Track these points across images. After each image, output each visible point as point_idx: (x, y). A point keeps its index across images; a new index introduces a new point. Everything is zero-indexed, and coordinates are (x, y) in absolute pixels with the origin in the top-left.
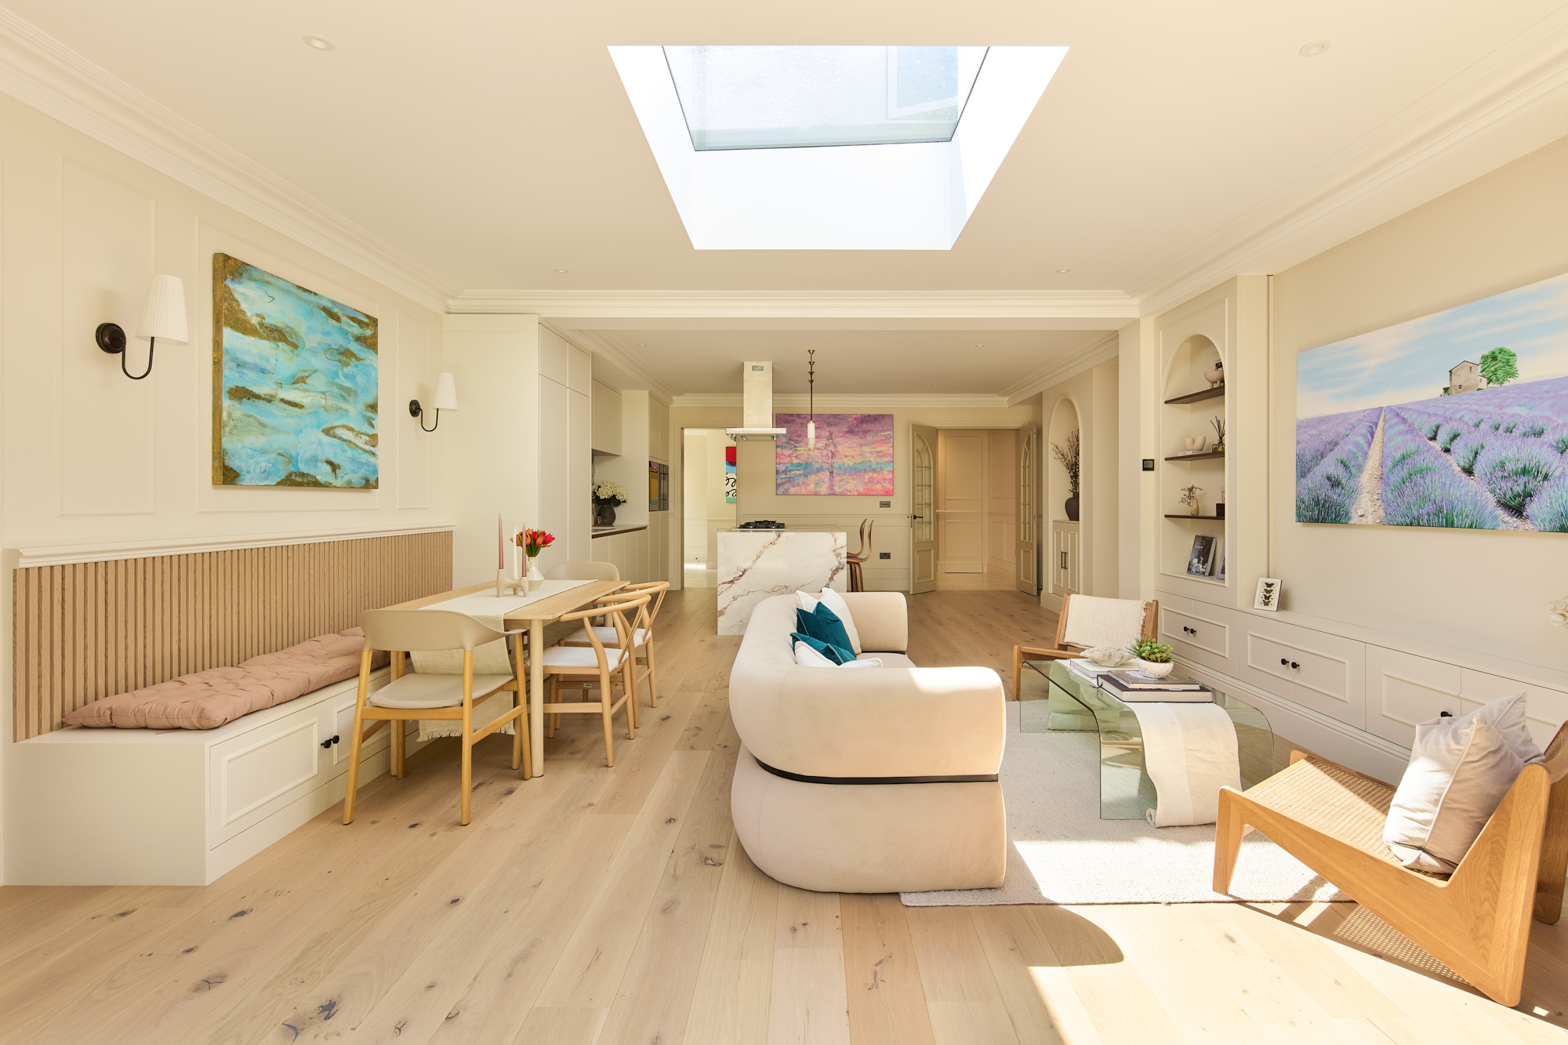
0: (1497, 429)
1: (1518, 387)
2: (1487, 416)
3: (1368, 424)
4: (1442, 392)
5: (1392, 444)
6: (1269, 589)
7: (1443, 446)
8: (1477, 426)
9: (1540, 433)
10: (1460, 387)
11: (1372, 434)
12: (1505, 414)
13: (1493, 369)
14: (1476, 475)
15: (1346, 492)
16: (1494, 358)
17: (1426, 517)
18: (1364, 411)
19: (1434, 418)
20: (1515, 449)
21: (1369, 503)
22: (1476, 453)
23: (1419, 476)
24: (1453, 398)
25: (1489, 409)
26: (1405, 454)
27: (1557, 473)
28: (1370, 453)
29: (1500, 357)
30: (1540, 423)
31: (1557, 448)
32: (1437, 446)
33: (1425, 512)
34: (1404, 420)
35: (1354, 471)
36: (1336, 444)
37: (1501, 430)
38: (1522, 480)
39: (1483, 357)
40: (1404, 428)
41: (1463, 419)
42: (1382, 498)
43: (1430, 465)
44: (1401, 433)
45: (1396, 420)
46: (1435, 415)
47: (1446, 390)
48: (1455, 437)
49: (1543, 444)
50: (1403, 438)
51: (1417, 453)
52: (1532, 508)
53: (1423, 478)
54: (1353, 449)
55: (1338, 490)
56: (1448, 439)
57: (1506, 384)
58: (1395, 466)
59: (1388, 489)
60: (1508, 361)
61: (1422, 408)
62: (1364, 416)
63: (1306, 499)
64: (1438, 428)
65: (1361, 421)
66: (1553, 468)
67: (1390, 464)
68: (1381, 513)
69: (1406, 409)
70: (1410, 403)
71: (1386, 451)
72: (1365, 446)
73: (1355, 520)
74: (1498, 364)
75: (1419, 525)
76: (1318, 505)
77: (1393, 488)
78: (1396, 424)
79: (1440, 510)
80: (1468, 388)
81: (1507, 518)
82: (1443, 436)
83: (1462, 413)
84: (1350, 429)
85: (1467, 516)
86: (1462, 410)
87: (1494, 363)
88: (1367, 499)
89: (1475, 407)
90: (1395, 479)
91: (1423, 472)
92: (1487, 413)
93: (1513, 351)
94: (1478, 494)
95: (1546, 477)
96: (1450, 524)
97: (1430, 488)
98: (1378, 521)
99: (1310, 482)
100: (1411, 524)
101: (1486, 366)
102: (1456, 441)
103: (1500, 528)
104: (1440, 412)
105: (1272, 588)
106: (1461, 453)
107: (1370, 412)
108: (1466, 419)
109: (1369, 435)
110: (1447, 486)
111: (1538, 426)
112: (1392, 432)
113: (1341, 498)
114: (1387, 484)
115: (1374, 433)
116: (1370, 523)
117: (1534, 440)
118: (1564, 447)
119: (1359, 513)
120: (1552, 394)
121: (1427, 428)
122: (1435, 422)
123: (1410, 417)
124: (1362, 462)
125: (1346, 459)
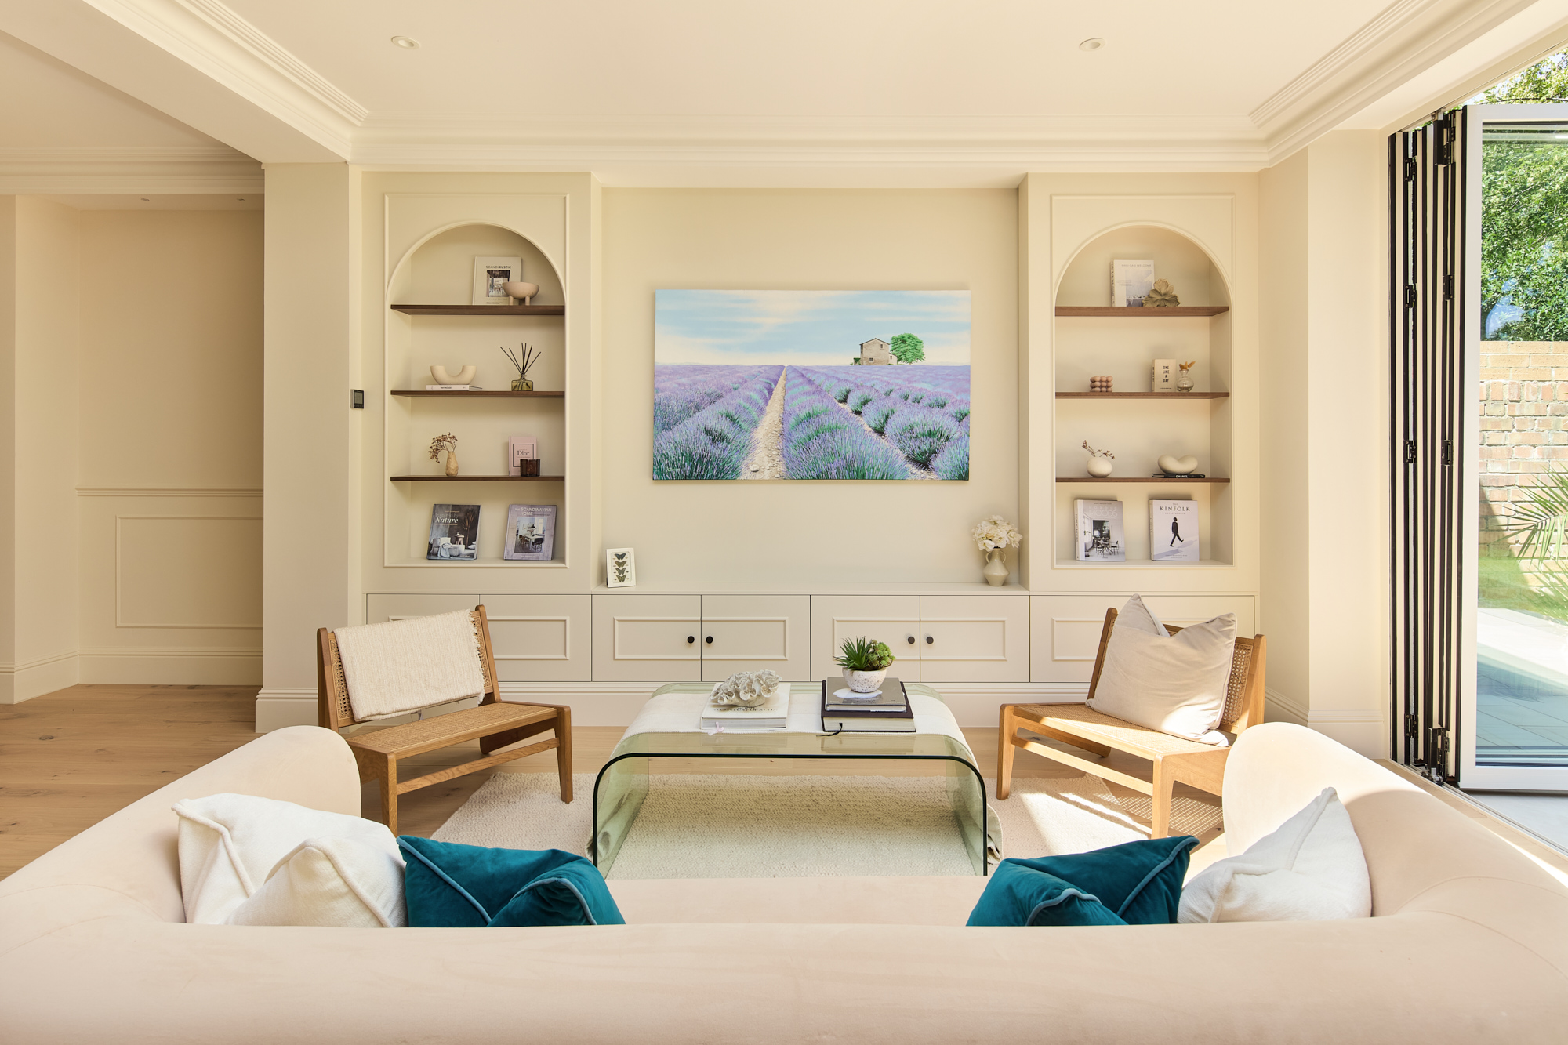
0: (907, 399)
1: (924, 367)
2: (897, 388)
3: (764, 380)
4: (853, 361)
5: (795, 403)
6: (621, 561)
7: (853, 409)
8: (888, 394)
9: (943, 405)
10: (871, 360)
11: (770, 391)
12: (913, 388)
13: (902, 350)
14: (887, 435)
15: (733, 447)
16: (904, 342)
17: (835, 471)
18: (760, 367)
19: (844, 384)
20: (922, 416)
21: (766, 459)
22: (887, 417)
23: (827, 434)
24: (864, 369)
25: (899, 382)
26: (811, 412)
27: (956, 436)
28: (767, 409)
29: (908, 341)
30: (943, 398)
31: (956, 418)
32: (847, 408)
33: (833, 466)
34: (810, 382)
35: (744, 426)
36: (720, 397)
37: (910, 401)
38: (928, 441)
39: (893, 339)
40: (810, 389)
41: (875, 387)
42: (783, 454)
43: (839, 425)
44: (806, 393)
45: (801, 380)
46: (846, 380)
47: (857, 360)
48: (866, 402)
49: (945, 414)
50: (810, 398)
51: (825, 413)
52: (936, 462)
53: (832, 435)
54: (744, 404)
55: (722, 445)
56: (859, 403)
57: (914, 364)
58: (800, 422)
59: (791, 446)
60: (916, 346)
61: (831, 373)
62: (759, 372)
63: (672, 454)
64: (848, 392)
65: (754, 376)
66: (953, 432)
67: (792, 421)
68: (782, 468)
69: (812, 371)
70: (818, 366)
71: (788, 408)
72: (761, 402)
73: (746, 474)
74: (906, 347)
75: (827, 478)
76: (692, 460)
77: (797, 444)
78: (801, 384)
79: (852, 465)
80: (879, 362)
81: (915, 470)
82: (854, 400)
83: (872, 383)
84: (740, 383)
85: (878, 470)
86: (873, 379)
87: (903, 345)
88: (763, 454)
89: (886, 379)
90: (799, 435)
91: (832, 431)
92: (897, 385)
93: (921, 339)
94: (889, 450)
95: (947, 439)
96: (863, 477)
97: (840, 445)
98: (778, 476)
99: (677, 435)
100: (818, 478)
101: (896, 346)
102: (867, 406)
103: (909, 478)
104: (852, 379)
105: (624, 560)
106: (871, 415)
107: (767, 368)
108: (877, 387)
109: (766, 392)
110: (858, 444)
111: (942, 399)
112: (795, 391)
113: (726, 453)
114: (789, 440)
115: (773, 390)
116: (767, 478)
117: (937, 410)
118: (962, 417)
119: (752, 468)
120: (951, 377)
121: (837, 391)
122: (844, 387)
123: (818, 380)
124: (756, 417)
125: (734, 413)
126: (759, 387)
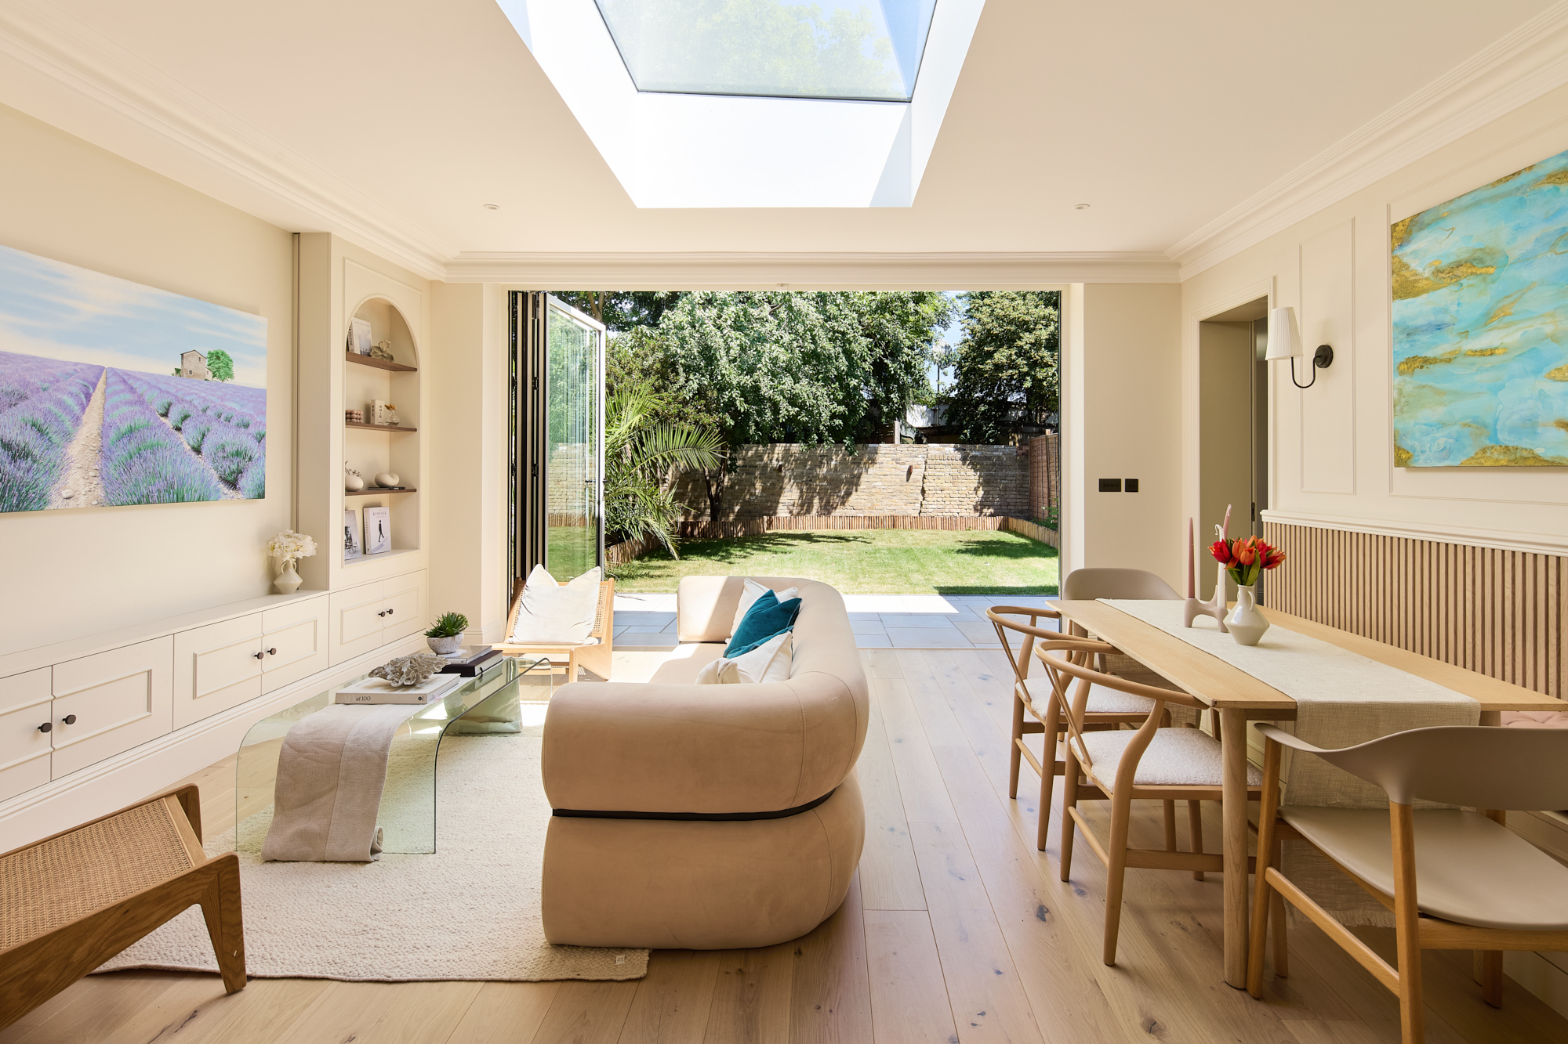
0: (220, 417)
1: (234, 387)
2: (213, 405)
3: (81, 382)
4: (174, 372)
5: (116, 413)
7: (174, 424)
9: (247, 426)
10: (191, 372)
11: (88, 396)
12: (225, 406)
13: (217, 366)
14: (203, 454)
15: (41, 467)
16: (218, 358)
17: (156, 494)
18: (76, 364)
19: (166, 395)
20: (232, 435)
21: (82, 481)
22: (204, 435)
23: (149, 451)
24: (184, 381)
25: (213, 398)
26: (133, 426)
27: (256, 456)
28: (84, 418)
29: (222, 358)
30: (247, 418)
31: (257, 438)
32: (169, 423)
33: (155, 489)
34: (132, 390)
35: (56, 439)
36: (23, 397)
37: (222, 419)
38: (236, 461)
39: (209, 353)
40: (132, 398)
41: (194, 402)
42: (102, 475)
43: (161, 442)
44: (127, 403)
45: (122, 386)
46: (168, 392)
47: (178, 371)
48: (185, 418)
49: (249, 434)
50: (132, 409)
51: (147, 427)
52: (242, 482)
53: (154, 453)
54: (55, 410)
55: (24, 465)
56: (180, 418)
57: (226, 382)
58: (120, 437)
59: (110, 465)
60: (228, 364)
61: (153, 383)
62: (75, 370)
64: (170, 405)
65: (69, 375)
66: (254, 453)
67: (113, 435)
68: (100, 492)
69: (135, 377)
70: (140, 372)
71: (108, 420)
72: (77, 409)
73: (56, 502)
74: (220, 363)
75: (148, 503)
77: (117, 464)
78: (123, 391)
79: (172, 486)
80: (197, 376)
81: (226, 491)
82: (175, 414)
83: (191, 397)
84: (50, 382)
85: (196, 491)
86: (192, 394)
87: (218, 361)
88: (78, 476)
89: (203, 394)
90: (120, 454)
91: (154, 449)
92: (212, 402)
93: (231, 358)
94: (205, 469)
95: (250, 459)
96: (180, 499)
97: (161, 464)
98: (95, 502)
100: (139, 503)
101: (211, 362)
102: (186, 421)
103: (221, 499)
104: (173, 391)
106: (190, 432)
107: (84, 367)
108: (196, 403)
109: (83, 396)
110: (178, 463)
111: (246, 419)
112: (116, 399)
113: (31, 475)
114: (108, 459)
115: (90, 395)
116: (82, 505)
117: (243, 430)
118: (260, 438)
119: (65, 494)
120: (254, 399)
121: (158, 405)
122: (166, 400)
123: (141, 389)
124: (70, 428)
125: (43, 422)
126: (75, 389)
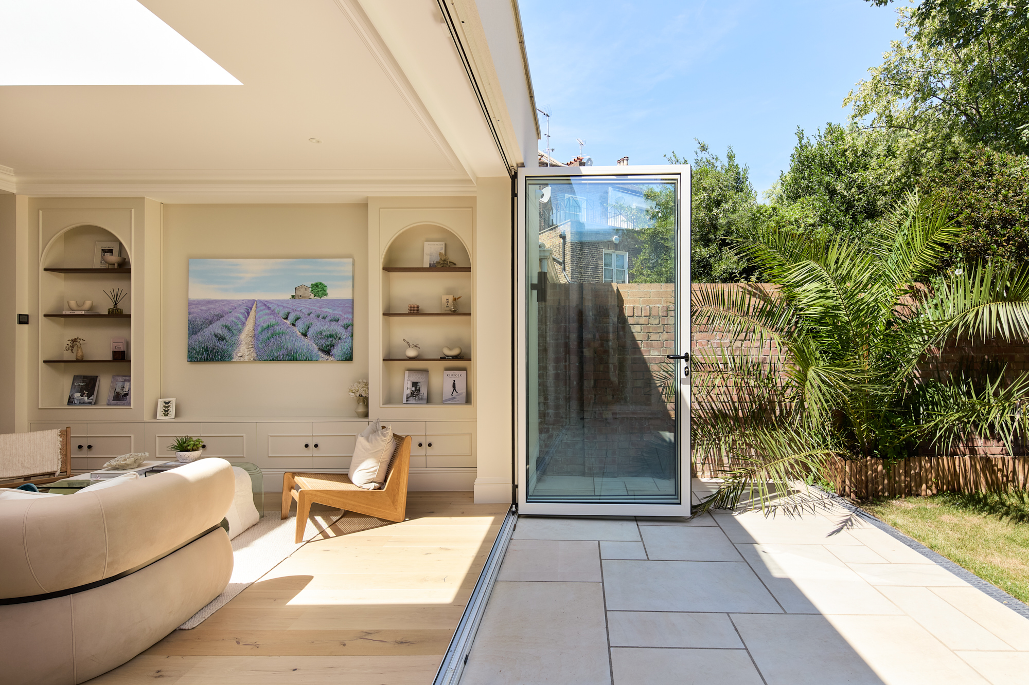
0: (319, 317)
1: (328, 300)
2: (314, 311)
3: (245, 307)
4: (291, 297)
5: (261, 319)
6: (167, 405)
7: (291, 322)
8: (309, 315)
9: (337, 320)
10: (301, 296)
11: (248, 314)
12: (322, 311)
13: (316, 291)
14: (309, 337)
15: (229, 344)
16: (317, 286)
17: (282, 356)
18: (243, 300)
19: (287, 309)
20: (327, 326)
21: (246, 350)
22: (309, 327)
23: (278, 336)
24: (297, 301)
25: (315, 308)
26: (269, 324)
27: (344, 337)
28: (247, 323)
29: (320, 286)
30: (337, 316)
31: (344, 327)
32: (288, 322)
33: (281, 354)
34: (269, 308)
35: (235, 332)
36: (222, 316)
37: (320, 318)
38: (330, 340)
39: (311, 285)
40: (269, 312)
41: (302, 311)
42: (254, 347)
43: (284, 331)
44: (267, 314)
45: (264, 307)
46: (287, 307)
47: (293, 296)
48: (298, 319)
49: (338, 325)
50: (269, 317)
51: (277, 324)
52: (334, 351)
53: (280, 337)
54: (234, 320)
55: (223, 343)
56: (294, 319)
57: (323, 298)
58: (263, 330)
59: (259, 342)
60: (324, 289)
61: (280, 303)
62: (243, 303)
63: (197, 348)
64: (289, 313)
65: (240, 305)
66: (343, 335)
67: (260, 329)
68: (254, 355)
69: (270, 302)
70: (273, 300)
71: (257, 323)
72: (243, 319)
73: (236, 359)
74: (319, 289)
75: (278, 360)
76: (208, 351)
77: (262, 342)
78: (264, 309)
79: (290, 353)
80: (305, 297)
81: (323, 356)
82: (291, 318)
83: (301, 308)
84: (232, 309)
85: (304, 355)
86: (301, 307)
87: (317, 288)
88: (244, 348)
89: (308, 306)
90: (263, 337)
91: (280, 334)
92: (313, 309)
93: (326, 285)
94: (309, 345)
95: (340, 339)
96: (296, 360)
97: (284, 342)
98: (252, 359)
99: (200, 337)
100: (273, 360)
101: (313, 289)
102: (298, 321)
103: (320, 360)
104: (290, 306)
105: (169, 405)
106: (301, 326)
107: (246, 301)
108: (304, 311)
109: (246, 314)
110: (294, 341)
112: (261, 313)
113: (225, 347)
114: (258, 340)
115: (249, 313)
116: (246, 360)
117: (334, 323)
118: (349, 327)
119: (239, 355)
120: (342, 305)
121: (282, 313)
122: (287, 311)
123: (273, 307)
124: (241, 328)
125: (229, 325)
126: (242, 311)
